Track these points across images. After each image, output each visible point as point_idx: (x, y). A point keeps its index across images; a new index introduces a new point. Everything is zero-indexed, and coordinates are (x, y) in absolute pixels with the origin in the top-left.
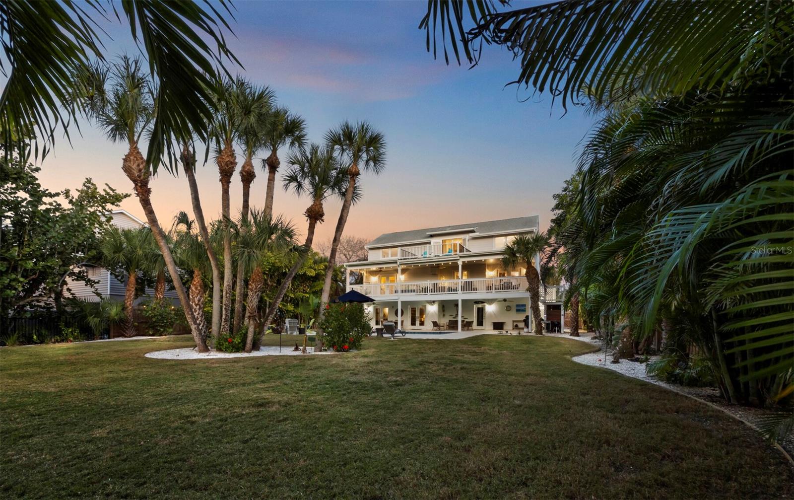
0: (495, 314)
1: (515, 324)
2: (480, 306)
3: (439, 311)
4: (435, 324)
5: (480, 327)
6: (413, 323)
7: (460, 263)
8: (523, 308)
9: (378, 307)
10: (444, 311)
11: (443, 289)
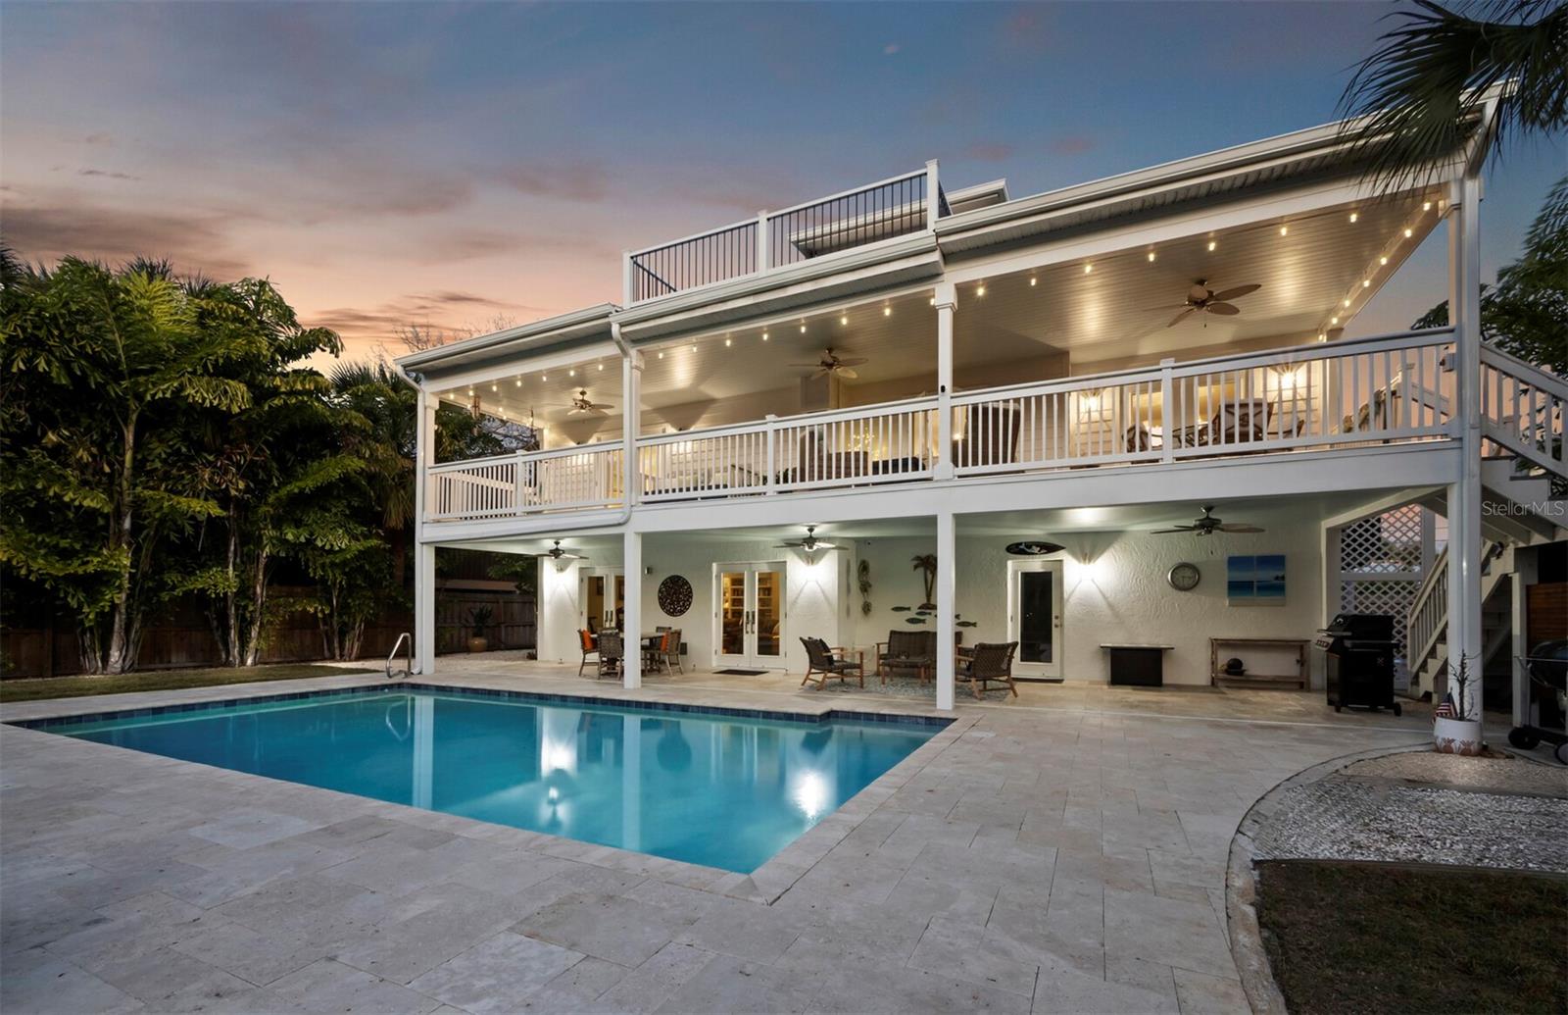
0: (1111, 606)
1: (1224, 657)
2: (1036, 564)
3: (845, 588)
4: (817, 651)
5: (1035, 669)
6: (733, 642)
7: (943, 295)
8: (1267, 575)
9: (598, 573)
10: (865, 588)
11: (853, 464)
